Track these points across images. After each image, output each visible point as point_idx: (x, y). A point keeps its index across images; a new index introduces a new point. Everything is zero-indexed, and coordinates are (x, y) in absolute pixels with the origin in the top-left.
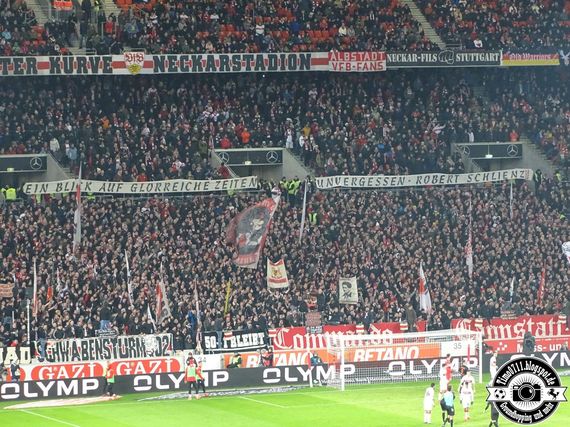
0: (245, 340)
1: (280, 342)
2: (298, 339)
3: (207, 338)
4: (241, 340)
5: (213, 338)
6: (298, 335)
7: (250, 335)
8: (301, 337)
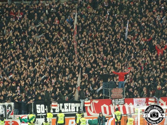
0: (66, 107)
1: (93, 110)
2: (105, 108)
3: (38, 106)
4: (63, 107)
5: (43, 106)
6: (105, 105)
7: (70, 104)
8: (107, 107)
